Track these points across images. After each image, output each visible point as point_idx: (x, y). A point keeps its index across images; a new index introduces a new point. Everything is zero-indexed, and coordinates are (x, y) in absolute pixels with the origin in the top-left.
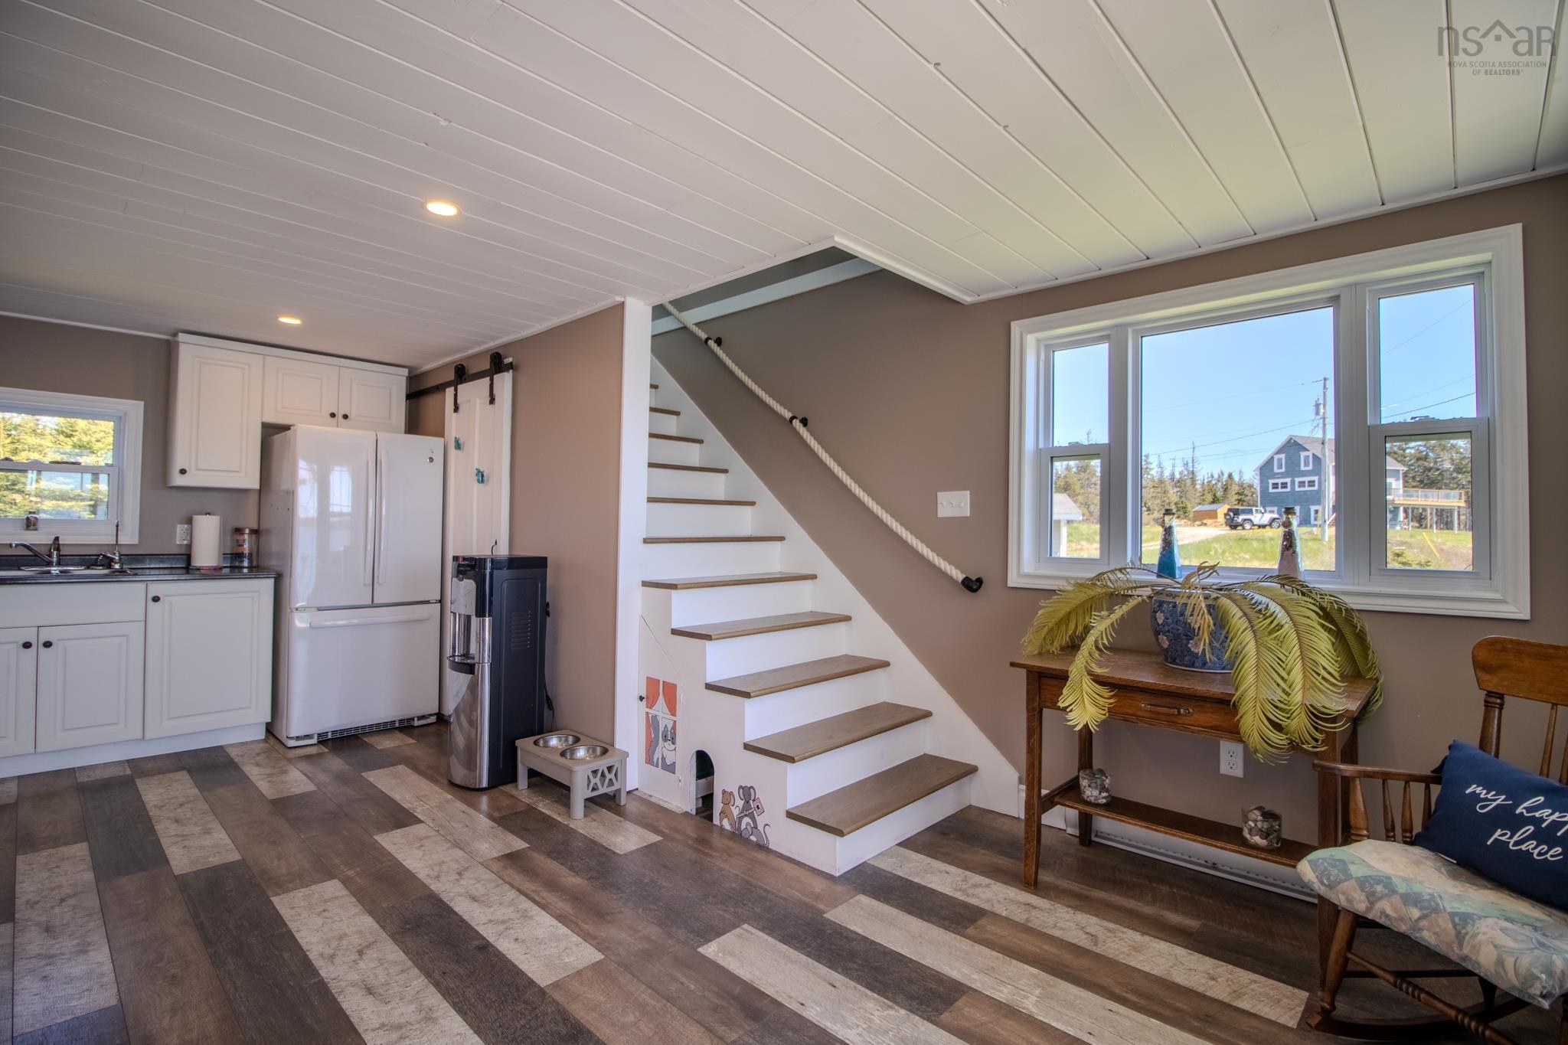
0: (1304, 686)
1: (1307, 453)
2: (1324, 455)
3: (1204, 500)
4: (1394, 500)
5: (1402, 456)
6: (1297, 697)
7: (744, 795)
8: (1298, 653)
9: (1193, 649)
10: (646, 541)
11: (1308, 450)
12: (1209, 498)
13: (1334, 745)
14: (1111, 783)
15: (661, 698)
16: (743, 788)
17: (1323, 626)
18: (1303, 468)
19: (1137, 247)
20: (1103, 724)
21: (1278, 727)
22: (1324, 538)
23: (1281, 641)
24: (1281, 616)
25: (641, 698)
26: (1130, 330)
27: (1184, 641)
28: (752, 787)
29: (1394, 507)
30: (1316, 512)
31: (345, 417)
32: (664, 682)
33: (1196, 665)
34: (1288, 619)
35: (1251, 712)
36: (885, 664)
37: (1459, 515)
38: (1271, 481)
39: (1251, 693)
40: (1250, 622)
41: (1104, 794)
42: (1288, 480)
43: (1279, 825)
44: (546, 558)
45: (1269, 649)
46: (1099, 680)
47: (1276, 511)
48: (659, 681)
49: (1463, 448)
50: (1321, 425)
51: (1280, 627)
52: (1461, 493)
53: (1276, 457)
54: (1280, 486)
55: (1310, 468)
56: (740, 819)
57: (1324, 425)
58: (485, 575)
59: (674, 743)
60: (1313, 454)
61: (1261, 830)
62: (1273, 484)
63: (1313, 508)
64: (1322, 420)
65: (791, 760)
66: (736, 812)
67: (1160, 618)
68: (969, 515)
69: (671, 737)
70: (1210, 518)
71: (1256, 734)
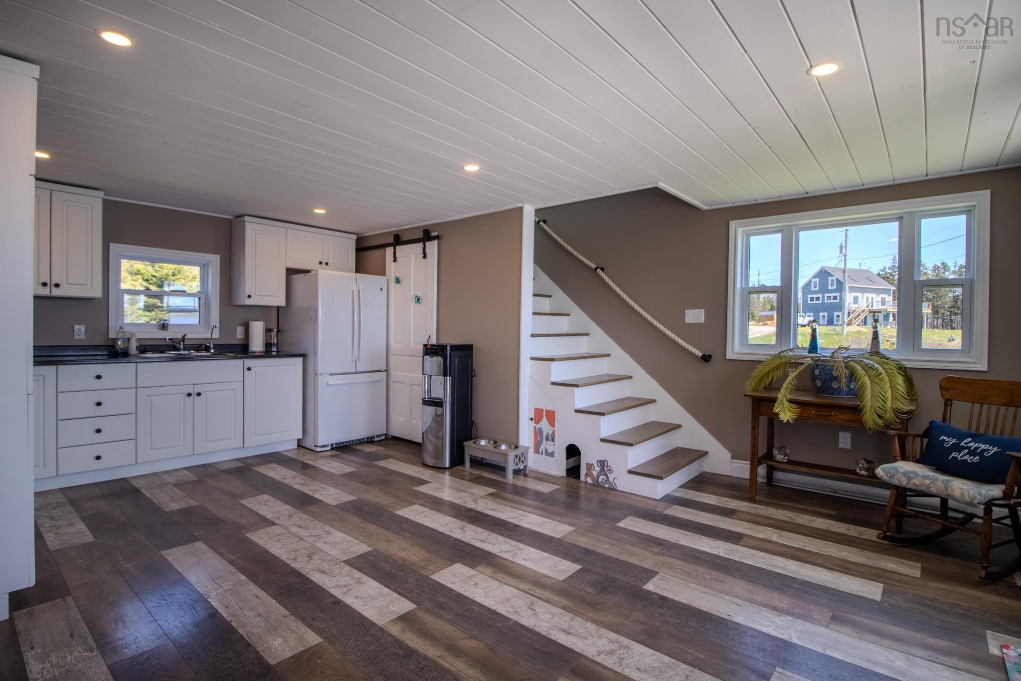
0: (892, 399)
1: (832, 278)
2: (845, 280)
3: (765, 309)
4: (887, 309)
5: (892, 280)
6: (889, 404)
7: (600, 465)
8: (889, 385)
9: (833, 386)
10: (532, 336)
11: (833, 276)
12: (769, 307)
13: (904, 425)
14: (789, 453)
15: (544, 418)
16: (600, 461)
17: (898, 372)
18: (830, 288)
19: (802, 187)
20: (795, 420)
21: (880, 417)
22: (843, 334)
23: (882, 380)
24: (880, 368)
25: (532, 419)
26: (794, 228)
27: (830, 383)
28: (605, 460)
29: (887, 314)
30: (838, 316)
31: (327, 264)
32: (546, 410)
33: (835, 394)
34: (883, 370)
35: (869, 411)
36: (654, 401)
37: (927, 319)
38: (809, 296)
39: (869, 404)
40: (866, 372)
41: (786, 458)
42: (820, 296)
43: (874, 466)
44: (472, 345)
45: (876, 383)
46: (791, 401)
47: (812, 316)
48: (543, 410)
49: (931, 275)
50: (843, 260)
51: (881, 374)
52: (929, 305)
53: (813, 280)
54: (815, 299)
55: (835, 287)
56: (598, 477)
57: (845, 260)
58: (447, 354)
59: (553, 441)
60: (837, 279)
61: (865, 468)
62: (811, 298)
63: (836, 314)
64: (844, 257)
65: (631, 445)
66: (595, 474)
67: (817, 372)
68: (703, 322)
69: (552, 438)
70: (769, 320)
71: (871, 420)
